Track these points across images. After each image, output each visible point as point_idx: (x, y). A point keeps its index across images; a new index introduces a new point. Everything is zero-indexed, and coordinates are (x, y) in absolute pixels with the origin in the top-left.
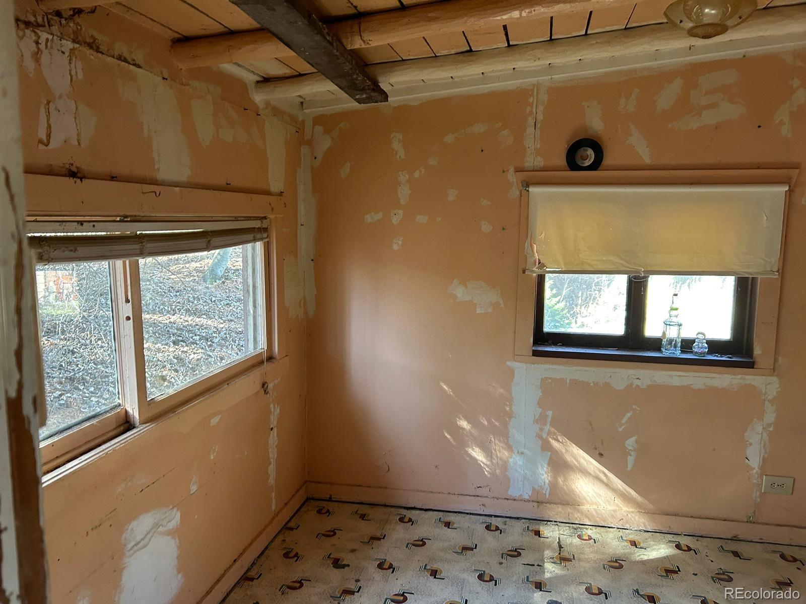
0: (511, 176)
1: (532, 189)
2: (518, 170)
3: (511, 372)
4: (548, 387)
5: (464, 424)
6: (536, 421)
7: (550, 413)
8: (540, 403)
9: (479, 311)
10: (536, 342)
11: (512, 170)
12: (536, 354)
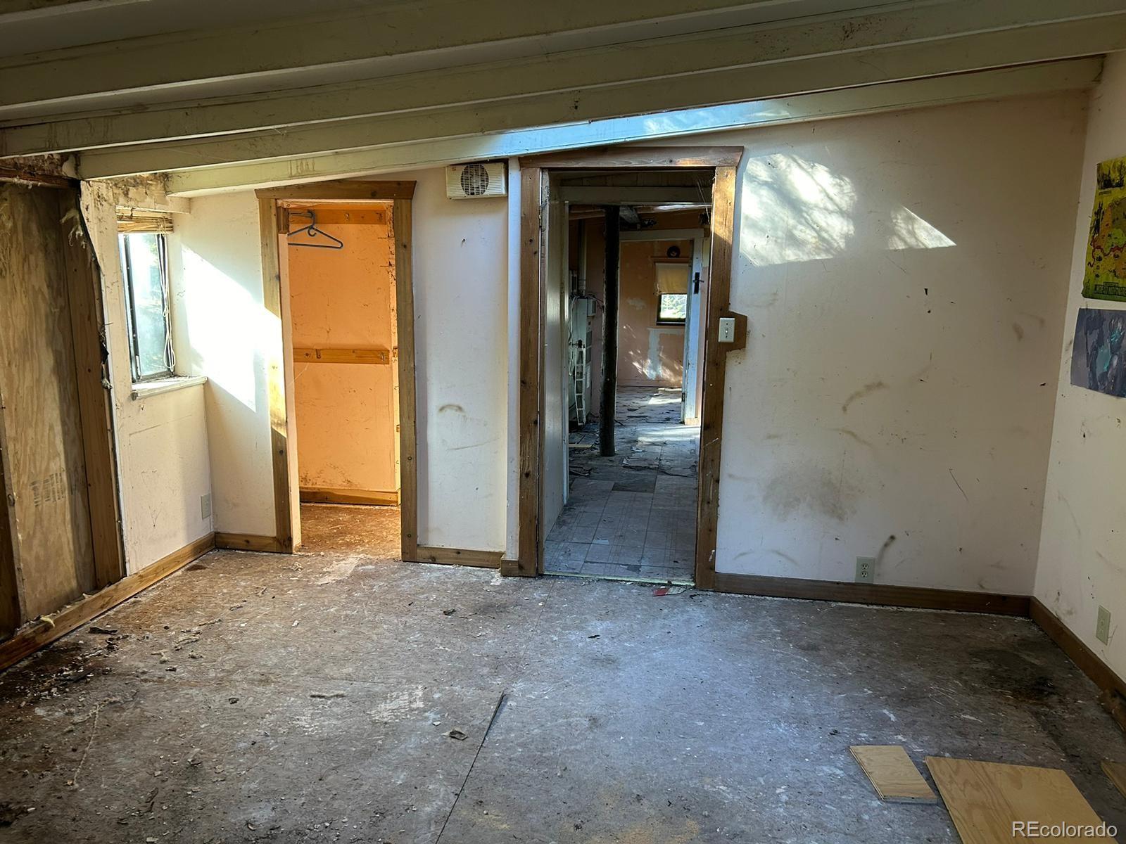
0: (649, 259)
1: (657, 264)
2: (652, 257)
3: (649, 332)
4: (661, 336)
5: (631, 353)
6: (657, 350)
7: (663, 347)
8: (659, 343)
9: (637, 309)
10: (658, 321)
11: (649, 257)
12: (658, 324)
